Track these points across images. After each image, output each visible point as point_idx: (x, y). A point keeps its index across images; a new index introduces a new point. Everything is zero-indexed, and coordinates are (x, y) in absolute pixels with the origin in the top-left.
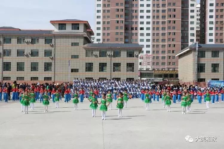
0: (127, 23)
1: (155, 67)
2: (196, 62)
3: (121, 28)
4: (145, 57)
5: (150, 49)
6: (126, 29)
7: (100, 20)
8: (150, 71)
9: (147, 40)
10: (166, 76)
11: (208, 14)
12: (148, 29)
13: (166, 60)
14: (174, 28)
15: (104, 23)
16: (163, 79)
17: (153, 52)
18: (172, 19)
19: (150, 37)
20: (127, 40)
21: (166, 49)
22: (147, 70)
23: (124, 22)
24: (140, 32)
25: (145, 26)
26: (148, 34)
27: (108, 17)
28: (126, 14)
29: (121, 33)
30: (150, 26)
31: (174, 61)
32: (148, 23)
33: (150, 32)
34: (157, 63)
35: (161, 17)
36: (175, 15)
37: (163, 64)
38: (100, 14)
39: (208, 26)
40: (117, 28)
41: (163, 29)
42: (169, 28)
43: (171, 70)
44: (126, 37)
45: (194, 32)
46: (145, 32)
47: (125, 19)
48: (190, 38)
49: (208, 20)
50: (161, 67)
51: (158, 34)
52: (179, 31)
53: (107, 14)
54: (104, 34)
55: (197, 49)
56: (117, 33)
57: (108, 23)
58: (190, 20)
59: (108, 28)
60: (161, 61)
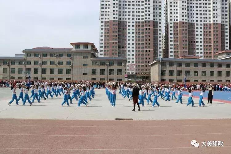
0: (119, 44)
1: (138, 72)
2: (160, 69)
3: (116, 47)
4: (130, 65)
5: (134, 60)
6: (119, 47)
7: (103, 42)
8: (134, 74)
9: (132, 54)
10: (144, 77)
11: (170, 39)
12: (133, 47)
13: (144, 68)
14: (149, 47)
15: (105, 43)
16: (142, 80)
17: (136, 62)
18: (148, 42)
19: (134, 53)
20: (120, 55)
21: (144, 60)
22: (132, 74)
23: (118, 43)
24: (128, 49)
25: (131, 46)
26: (133, 51)
27: (108, 40)
28: (119, 38)
29: (116, 50)
30: (134, 46)
31: (149, 68)
32: (133, 44)
33: (134, 49)
34: (139, 70)
35: (141, 40)
36: (149, 40)
37: (142, 70)
38: (103, 38)
39: (170, 47)
40: (113, 47)
41: (143, 48)
42: (146, 47)
43: (147, 74)
44: (119, 53)
45: (161, 50)
46: (131, 49)
47: (118, 41)
48: (159, 54)
49: (170, 43)
50: (141, 72)
51: (139, 51)
52: (152, 49)
53: (107, 38)
54: (105, 51)
55: (161, 61)
56: (113, 50)
57: (108, 43)
58: (159, 43)
59: (108, 47)
60: (141, 68)
